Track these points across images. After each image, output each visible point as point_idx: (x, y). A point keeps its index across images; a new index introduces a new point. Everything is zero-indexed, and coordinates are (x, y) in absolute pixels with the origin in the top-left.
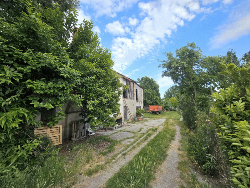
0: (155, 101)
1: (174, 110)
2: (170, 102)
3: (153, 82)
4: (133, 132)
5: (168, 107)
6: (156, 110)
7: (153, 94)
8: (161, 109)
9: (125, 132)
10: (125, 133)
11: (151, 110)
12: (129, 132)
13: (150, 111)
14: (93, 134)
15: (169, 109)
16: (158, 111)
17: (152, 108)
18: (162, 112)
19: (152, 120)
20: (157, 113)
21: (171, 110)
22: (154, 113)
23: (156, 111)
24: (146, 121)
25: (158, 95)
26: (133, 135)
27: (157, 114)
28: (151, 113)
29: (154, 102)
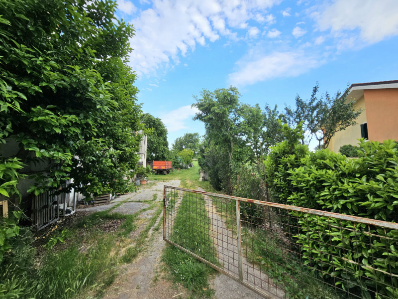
0: (162, 153)
1: (186, 168)
2: (181, 156)
3: (160, 124)
4: (146, 201)
5: (178, 163)
6: (163, 168)
7: (158, 143)
8: (170, 167)
9: (132, 203)
10: (134, 205)
11: (155, 167)
12: (139, 201)
13: (154, 169)
14: (73, 212)
15: (179, 166)
16: (166, 170)
17: (157, 165)
18: (171, 171)
19: (161, 183)
20: (165, 172)
21: (182, 168)
22: (160, 172)
23: (164, 170)
24: (153, 184)
25: (166, 144)
26: (148, 206)
27: (165, 174)
28: (156, 173)
29: (160, 155)
